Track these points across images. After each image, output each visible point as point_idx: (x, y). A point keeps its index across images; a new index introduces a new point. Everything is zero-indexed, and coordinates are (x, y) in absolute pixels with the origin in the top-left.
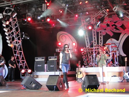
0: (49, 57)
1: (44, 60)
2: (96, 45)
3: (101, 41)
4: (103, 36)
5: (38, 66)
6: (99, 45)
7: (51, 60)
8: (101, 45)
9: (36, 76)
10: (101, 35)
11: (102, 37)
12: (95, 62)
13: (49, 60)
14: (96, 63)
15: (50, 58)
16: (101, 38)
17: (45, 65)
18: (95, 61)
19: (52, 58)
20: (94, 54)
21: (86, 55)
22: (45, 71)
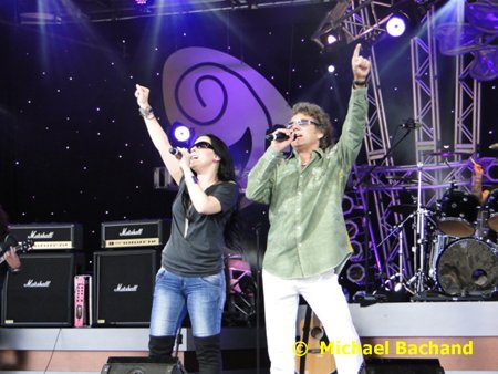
0: (104, 225)
1: (68, 245)
2: (432, 145)
3: (468, 122)
4: (486, 86)
5: (29, 284)
6: (456, 146)
7: (118, 243)
8: (471, 148)
9: (10, 359)
10: (468, 81)
11: (476, 96)
12: (427, 268)
13: (108, 244)
14: (432, 271)
15: (115, 235)
16: (467, 101)
17: (79, 281)
18: (426, 261)
19: (124, 233)
20: (422, 213)
21: (361, 213)
22: (79, 322)
